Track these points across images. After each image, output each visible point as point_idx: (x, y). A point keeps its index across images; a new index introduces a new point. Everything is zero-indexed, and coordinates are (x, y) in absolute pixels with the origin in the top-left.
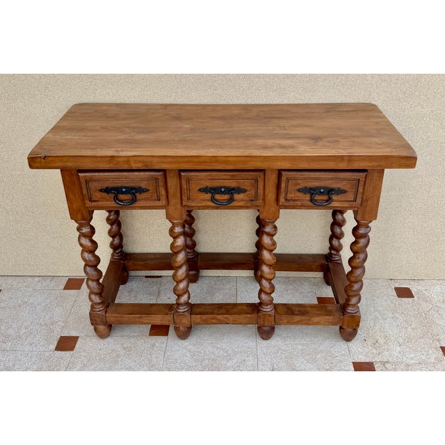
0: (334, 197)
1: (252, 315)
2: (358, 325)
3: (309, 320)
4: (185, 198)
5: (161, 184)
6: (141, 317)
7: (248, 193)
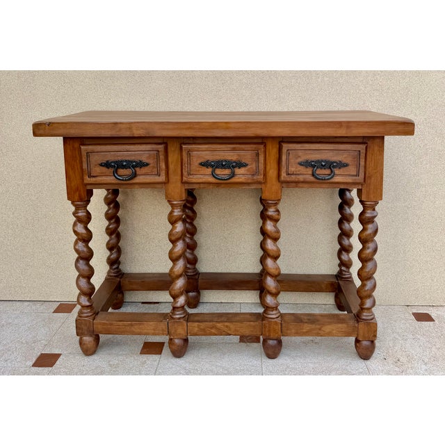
0: (337, 171)
1: (257, 323)
2: (375, 336)
3: (320, 329)
4: (185, 173)
5: (162, 157)
6: (132, 325)
7: (249, 167)
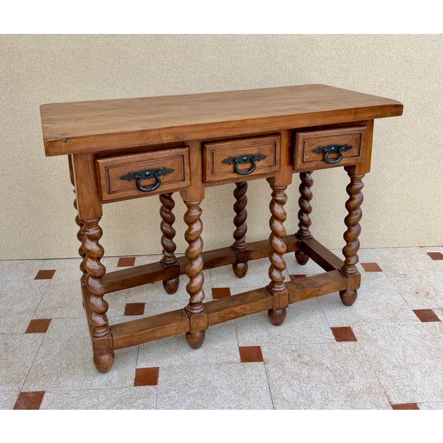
0: (344, 154)
1: (269, 298)
5: (186, 161)
7: (267, 158)
